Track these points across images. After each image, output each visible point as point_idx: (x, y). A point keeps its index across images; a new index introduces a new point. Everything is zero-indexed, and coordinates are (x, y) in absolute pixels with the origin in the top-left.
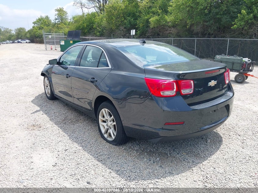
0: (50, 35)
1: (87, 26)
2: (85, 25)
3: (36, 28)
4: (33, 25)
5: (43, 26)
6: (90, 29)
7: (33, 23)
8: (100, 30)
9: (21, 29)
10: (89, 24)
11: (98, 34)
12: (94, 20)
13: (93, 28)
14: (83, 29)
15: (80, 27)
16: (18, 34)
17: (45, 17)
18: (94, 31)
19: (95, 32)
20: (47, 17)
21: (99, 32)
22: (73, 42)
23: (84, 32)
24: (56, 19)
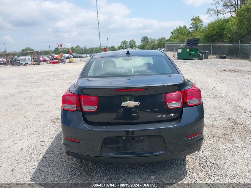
0: (182, 43)
1: (217, 33)
2: (215, 32)
3: (173, 37)
4: (171, 34)
5: (179, 35)
6: (220, 36)
7: (171, 33)
8: (230, 36)
9: (162, 39)
10: (219, 30)
11: (227, 40)
12: (226, 26)
13: (223, 34)
14: (212, 36)
15: (209, 34)
16: (160, 43)
17: (183, 27)
18: (224, 37)
19: (225, 39)
20: (185, 27)
21: (229, 38)
22: (189, 50)
23: (213, 39)
24: (191, 28)
